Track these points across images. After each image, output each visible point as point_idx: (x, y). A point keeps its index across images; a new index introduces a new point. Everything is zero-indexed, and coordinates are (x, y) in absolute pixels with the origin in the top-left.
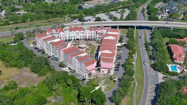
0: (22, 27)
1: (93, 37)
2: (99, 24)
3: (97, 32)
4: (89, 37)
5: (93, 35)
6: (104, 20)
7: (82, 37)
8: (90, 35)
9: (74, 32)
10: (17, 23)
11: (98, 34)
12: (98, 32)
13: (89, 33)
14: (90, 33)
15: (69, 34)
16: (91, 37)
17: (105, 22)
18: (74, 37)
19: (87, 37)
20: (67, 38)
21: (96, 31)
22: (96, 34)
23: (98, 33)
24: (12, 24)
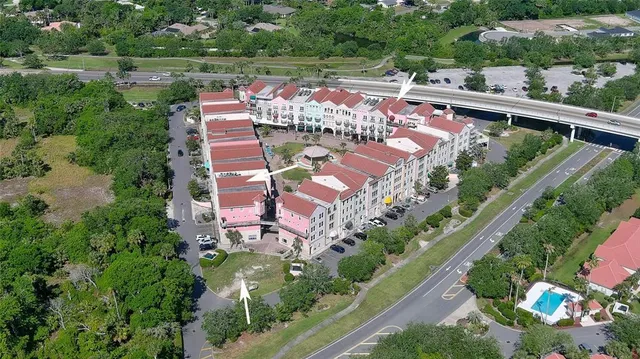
0: (220, 67)
1: (376, 133)
2: (445, 97)
3: (392, 119)
4: (364, 129)
5: (377, 126)
6: (497, 90)
7: (342, 127)
8: (368, 124)
9: (318, 104)
10: (225, 55)
11: (396, 125)
12: (398, 118)
13: (365, 118)
14: (369, 119)
15: (302, 109)
16: (372, 131)
17: (498, 96)
18: (318, 121)
19: (359, 131)
20: (296, 121)
21: (390, 113)
22: (389, 124)
23: (396, 121)
24: (213, 55)
